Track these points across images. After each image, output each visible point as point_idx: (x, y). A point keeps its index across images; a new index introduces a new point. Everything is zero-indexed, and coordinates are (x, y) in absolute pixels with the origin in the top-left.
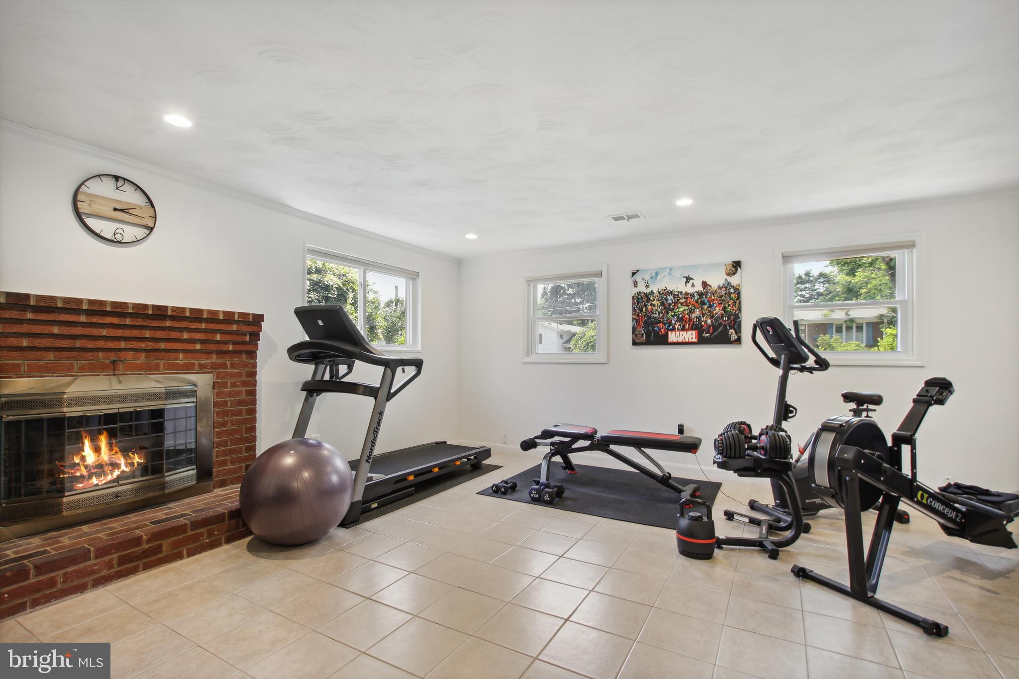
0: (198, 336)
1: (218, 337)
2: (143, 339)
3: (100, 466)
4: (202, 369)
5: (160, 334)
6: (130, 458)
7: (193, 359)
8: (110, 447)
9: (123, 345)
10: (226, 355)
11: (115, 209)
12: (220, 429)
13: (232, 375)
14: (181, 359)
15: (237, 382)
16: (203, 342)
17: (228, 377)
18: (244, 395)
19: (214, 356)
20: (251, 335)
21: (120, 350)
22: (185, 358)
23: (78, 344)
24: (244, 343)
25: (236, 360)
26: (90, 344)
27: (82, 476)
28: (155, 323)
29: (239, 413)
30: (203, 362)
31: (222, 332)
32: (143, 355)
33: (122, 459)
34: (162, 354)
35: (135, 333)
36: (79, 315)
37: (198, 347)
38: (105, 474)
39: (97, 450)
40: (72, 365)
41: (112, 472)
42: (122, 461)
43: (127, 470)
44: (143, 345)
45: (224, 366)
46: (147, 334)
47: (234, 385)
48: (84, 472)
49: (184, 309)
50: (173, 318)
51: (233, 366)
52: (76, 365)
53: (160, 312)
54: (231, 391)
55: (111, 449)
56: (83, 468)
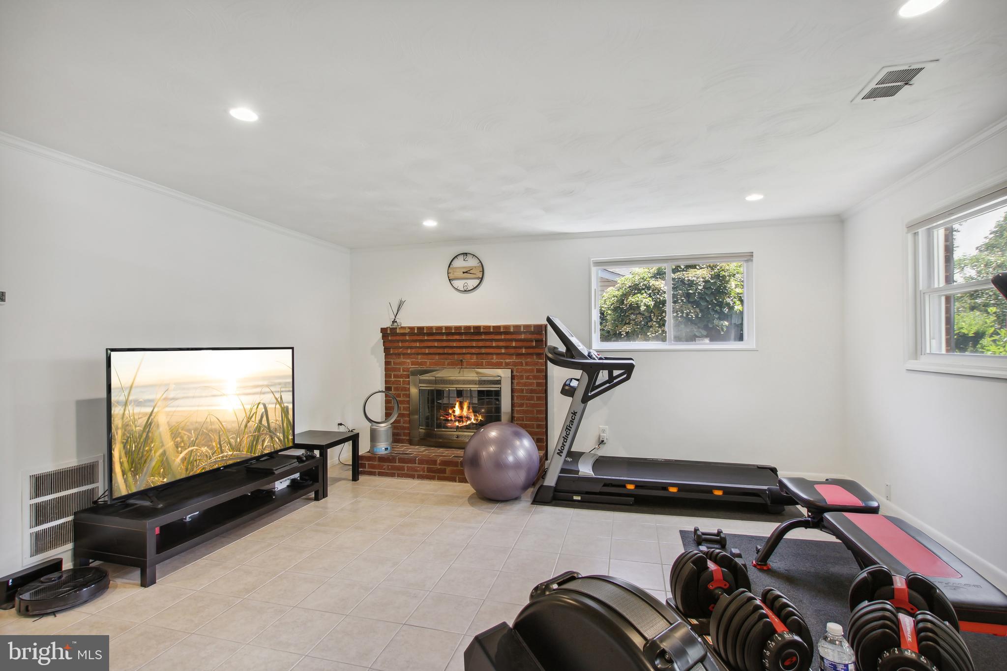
0: (501, 344)
1: (514, 344)
2: (472, 347)
3: (461, 417)
4: (507, 365)
5: (481, 344)
6: (477, 416)
7: (502, 359)
8: (469, 408)
9: (464, 351)
10: (523, 356)
11: (464, 273)
12: (519, 408)
13: (526, 371)
14: (495, 359)
15: (529, 376)
16: (506, 347)
17: (523, 372)
18: (535, 386)
19: (514, 357)
20: (536, 341)
21: (464, 354)
22: (497, 358)
23: (446, 351)
24: (533, 347)
25: (529, 360)
26: (450, 351)
27: (451, 420)
28: (476, 337)
29: (531, 398)
30: (507, 361)
31: (516, 340)
32: (475, 356)
33: (473, 416)
34: (484, 356)
35: (468, 344)
36: (443, 335)
37: (503, 351)
38: (463, 422)
39: (461, 408)
40: (444, 362)
41: (466, 421)
42: (473, 418)
43: (474, 422)
44: (473, 351)
45: (521, 364)
46: (474, 344)
47: (528, 378)
48: (453, 418)
49: (489, 327)
50: (486, 333)
51: (527, 364)
52: (447, 362)
53: (477, 331)
54: (526, 382)
55: (469, 409)
56: (453, 416)
